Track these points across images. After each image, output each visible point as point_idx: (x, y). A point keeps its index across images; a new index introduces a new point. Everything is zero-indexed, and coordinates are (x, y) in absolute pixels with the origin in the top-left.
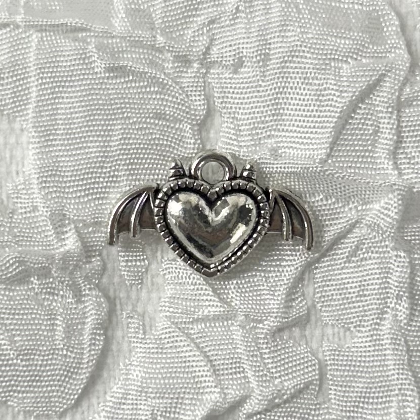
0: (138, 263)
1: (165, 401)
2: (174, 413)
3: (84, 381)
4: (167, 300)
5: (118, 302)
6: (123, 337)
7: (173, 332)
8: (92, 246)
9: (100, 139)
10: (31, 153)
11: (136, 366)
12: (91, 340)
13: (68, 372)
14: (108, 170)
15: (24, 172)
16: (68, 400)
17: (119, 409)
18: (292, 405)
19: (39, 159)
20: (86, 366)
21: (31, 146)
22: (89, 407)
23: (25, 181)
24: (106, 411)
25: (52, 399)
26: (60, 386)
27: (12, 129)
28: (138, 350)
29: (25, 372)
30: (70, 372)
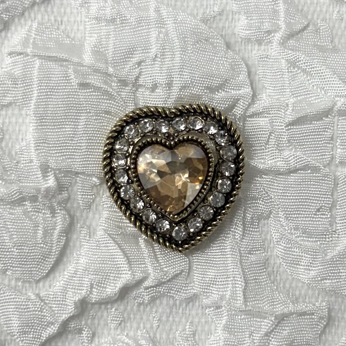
0: (89, 197)
1: (99, 277)
2: (104, 284)
3: (52, 263)
4: (104, 219)
5: (75, 218)
6: (77, 238)
7: (107, 238)
8: (63, 185)
9: (72, 123)
10: (31, 129)
11: (84, 256)
12: (58, 239)
13: (44, 257)
14: (76, 142)
15: (26, 140)
16: (42, 273)
17: (71, 280)
18: (172, 283)
19: (36, 133)
20: (54, 254)
21: (31, 125)
22: (54, 278)
23: (27, 144)
24: (64, 281)
25: (33, 272)
26: (38, 265)
27: (21, 115)
28: (86, 247)
29: (18, 256)
30: (45, 257)
